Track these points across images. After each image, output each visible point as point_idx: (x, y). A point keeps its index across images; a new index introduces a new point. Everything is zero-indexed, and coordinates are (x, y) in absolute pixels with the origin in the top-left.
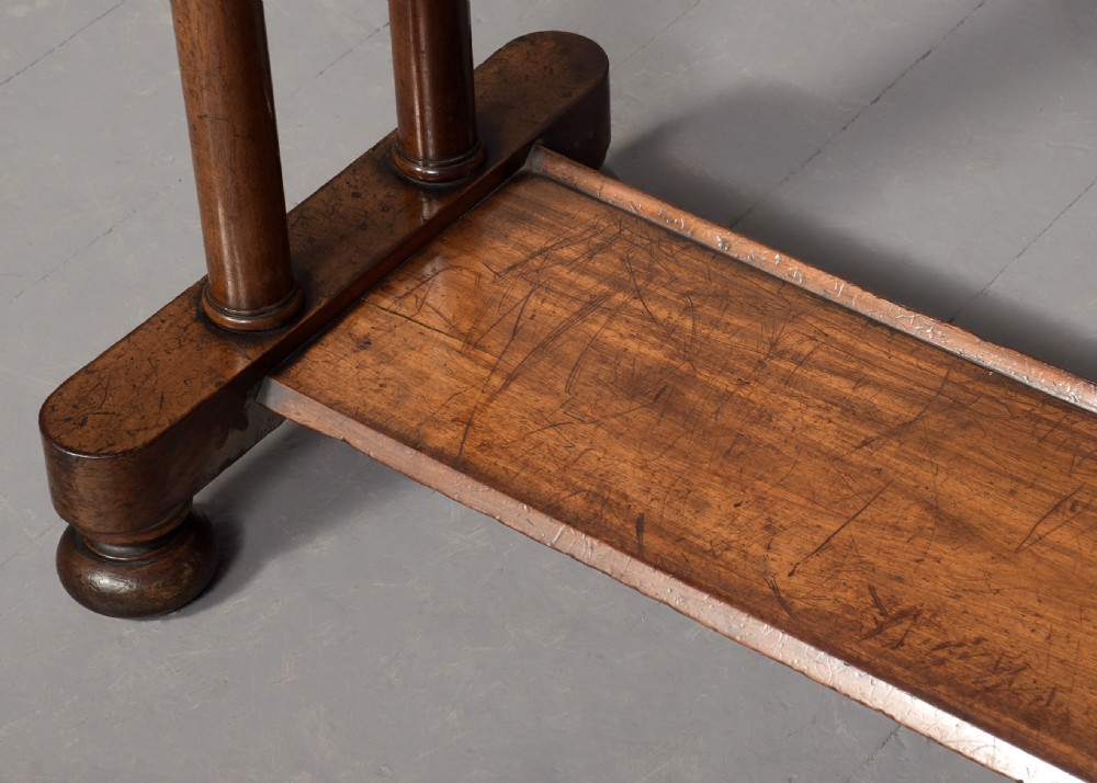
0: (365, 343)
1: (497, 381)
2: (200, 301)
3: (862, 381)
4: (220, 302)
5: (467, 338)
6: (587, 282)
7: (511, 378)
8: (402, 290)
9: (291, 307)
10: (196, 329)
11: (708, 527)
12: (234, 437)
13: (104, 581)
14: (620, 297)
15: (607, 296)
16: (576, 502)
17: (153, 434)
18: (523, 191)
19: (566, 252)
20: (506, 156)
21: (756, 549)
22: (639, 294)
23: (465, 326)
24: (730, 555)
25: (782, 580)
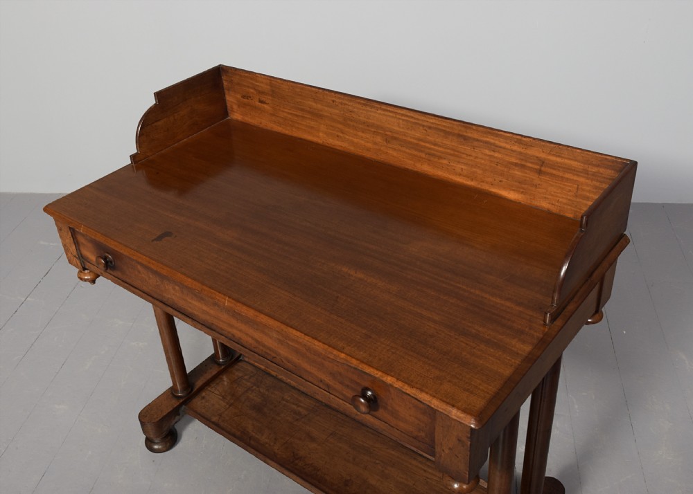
0: (203, 398)
1: (227, 406)
2: (172, 391)
3: (299, 406)
4: (176, 391)
5: (223, 397)
6: (249, 384)
7: (230, 406)
8: (213, 386)
9: (190, 390)
10: (171, 395)
11: (264, 439)
12: (177, 417)
13: (156, 447)
14: (254, 387)
15: (252, 387)
16: (238, 434)
17: (159, 419)
18: (240, 364)
19: (246, 377)
20: (236, 356)
21: (272, 444)
22: (258, 387)
23: (223, 394)
24: (267, 445)
25: (276, 451)
